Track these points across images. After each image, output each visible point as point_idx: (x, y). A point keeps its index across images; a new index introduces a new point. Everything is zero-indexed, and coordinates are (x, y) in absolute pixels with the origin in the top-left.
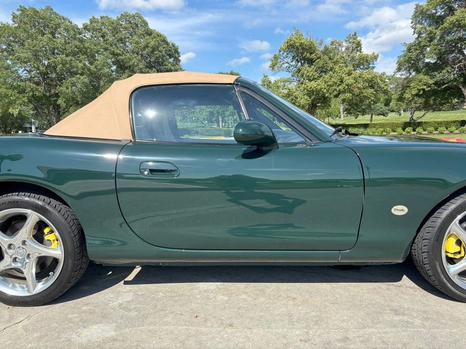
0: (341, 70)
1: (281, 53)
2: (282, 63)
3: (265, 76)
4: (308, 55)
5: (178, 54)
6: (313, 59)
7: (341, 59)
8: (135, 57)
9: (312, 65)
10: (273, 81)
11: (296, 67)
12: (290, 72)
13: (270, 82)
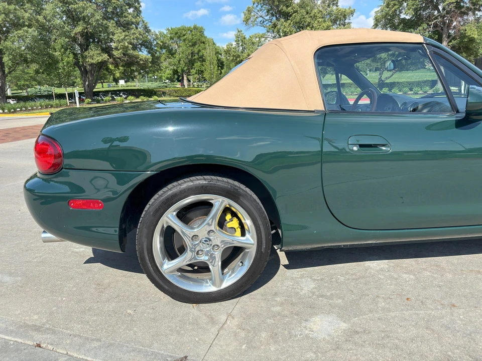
0: (320, 25)
1: (255, 6)
2: (256, 16)
3: (239, 31)
4: (284, 8)
5: (139, 4)
6: (289, 13)
7: (319, 13)
8: (90, 6)
9: (288, 19)
10: (247, 37)
11: (271, 22)
12: (265, 27)
13: (244, 38)
